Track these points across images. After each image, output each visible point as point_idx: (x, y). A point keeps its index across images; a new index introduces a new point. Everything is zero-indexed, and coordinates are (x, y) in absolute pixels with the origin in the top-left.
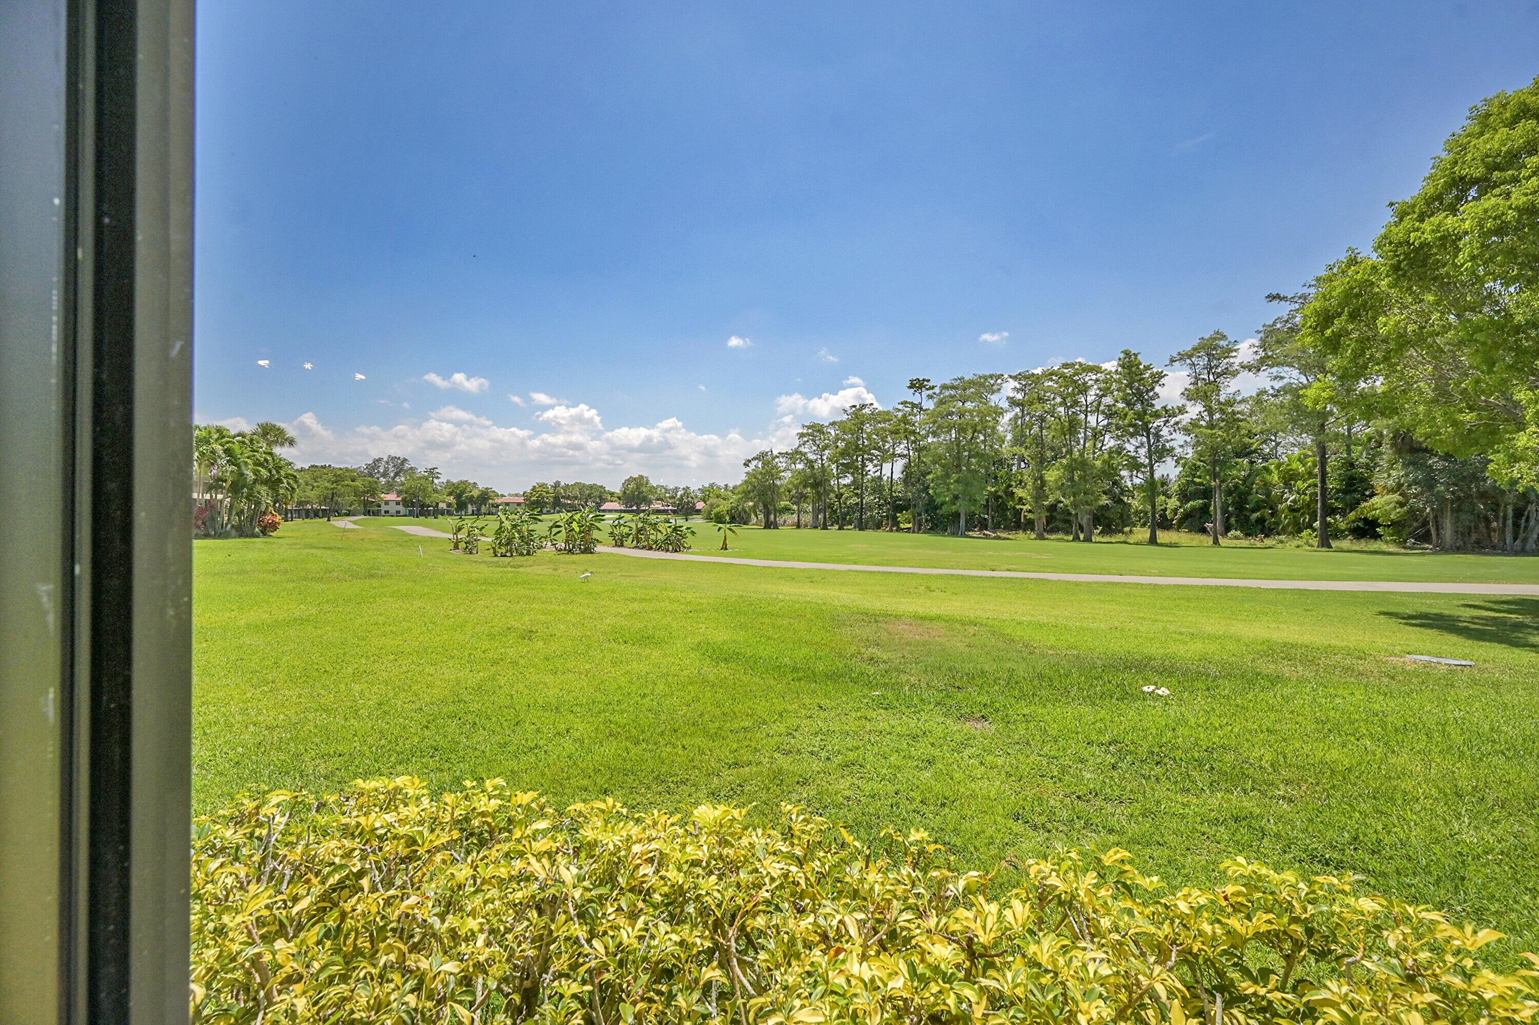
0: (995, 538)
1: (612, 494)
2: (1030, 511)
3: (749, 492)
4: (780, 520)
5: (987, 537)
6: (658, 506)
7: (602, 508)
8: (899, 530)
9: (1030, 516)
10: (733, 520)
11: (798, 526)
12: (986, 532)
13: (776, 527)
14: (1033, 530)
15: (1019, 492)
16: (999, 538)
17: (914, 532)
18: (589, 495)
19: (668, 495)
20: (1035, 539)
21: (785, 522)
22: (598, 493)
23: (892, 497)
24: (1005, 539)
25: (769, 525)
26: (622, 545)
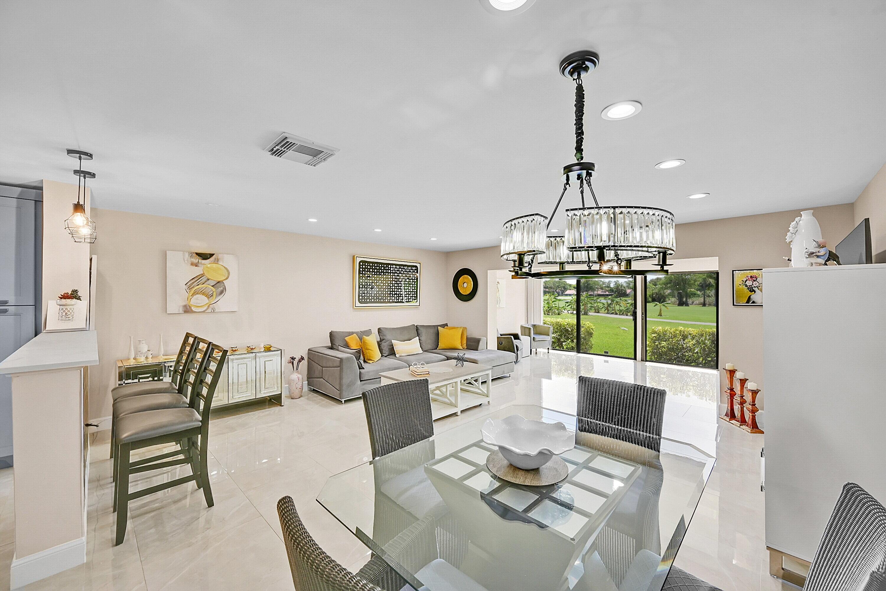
1: (570, 285)
4: (690, 301)
6: (600, 292)
7: (566, 293)
11: (704, 305)
13: (687, 305)
18: (558, 286)
19: (604, 285)
21: (693, 302)
22: (563, 285)
25: (681, 304)
26: (598, 312)
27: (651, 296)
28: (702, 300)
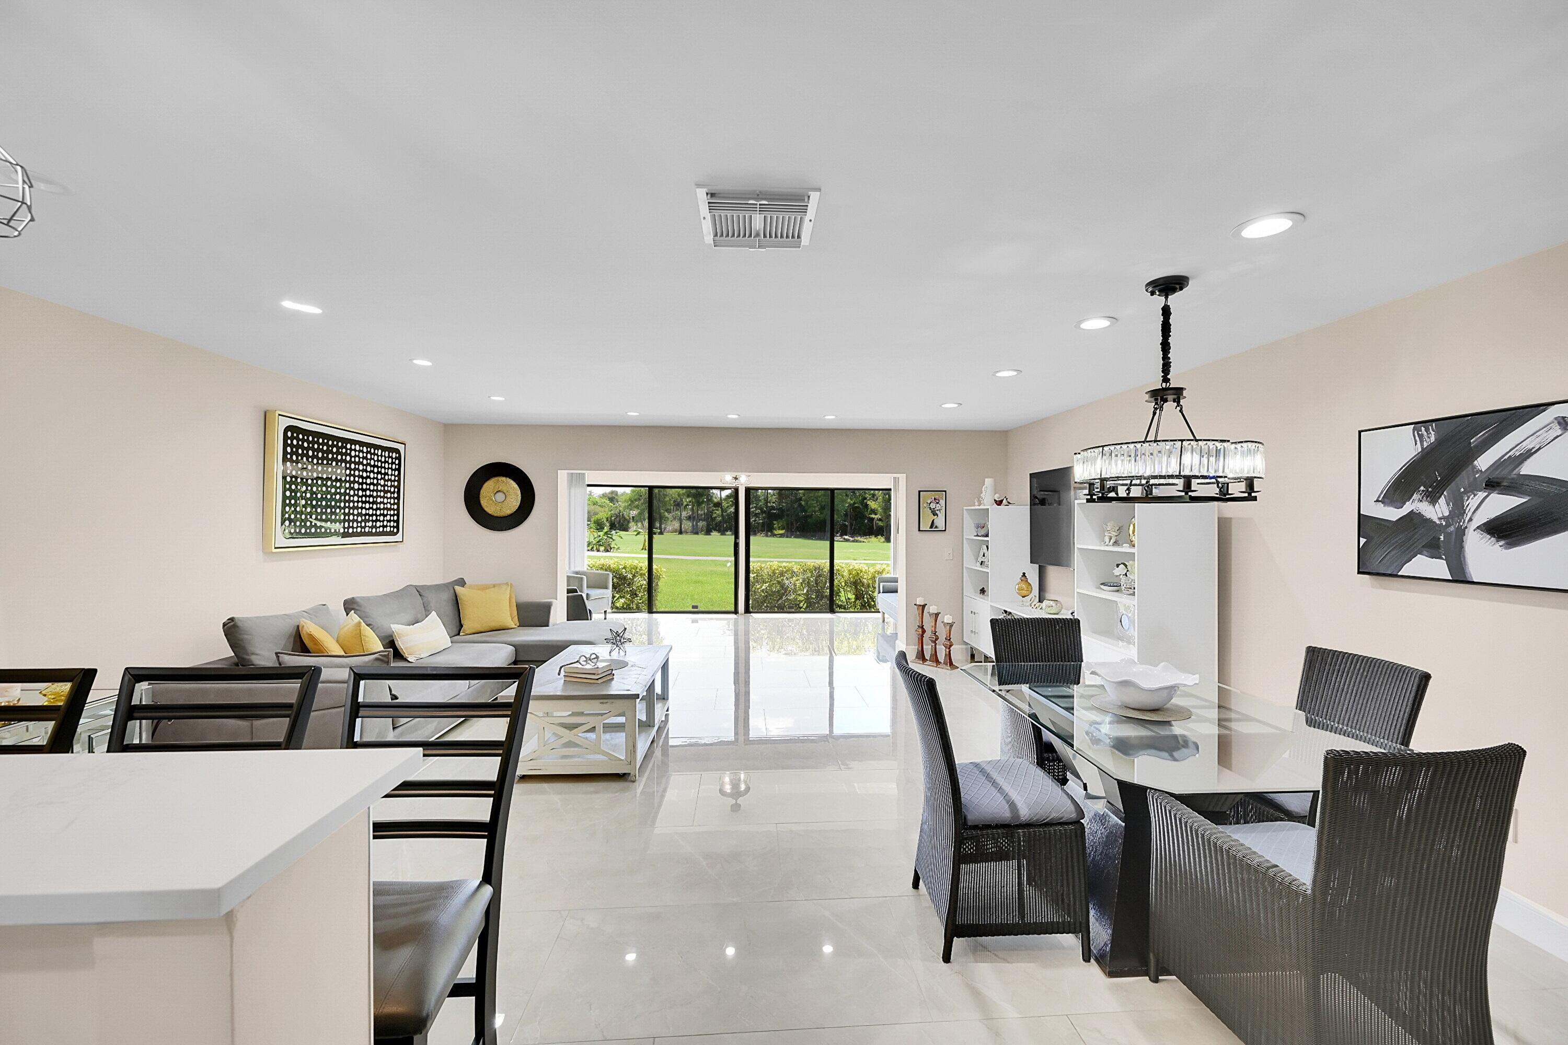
0: (853, 541)
2: (880, 520)
3: (636, 500)
5: (847, 540)
8: (774, 535)
9: (880, 523)
10: (613, 526)
11: (681, 533)
12: (846, 537)
14: (882, 535)
15: (872, 505)
16: (857, 541)
17: (787, 537)
20: (884, 542)
21: (665, 528)
23: (767, 507)
24: (860, 542)
27: (609, 519)
28: (676, 525)
